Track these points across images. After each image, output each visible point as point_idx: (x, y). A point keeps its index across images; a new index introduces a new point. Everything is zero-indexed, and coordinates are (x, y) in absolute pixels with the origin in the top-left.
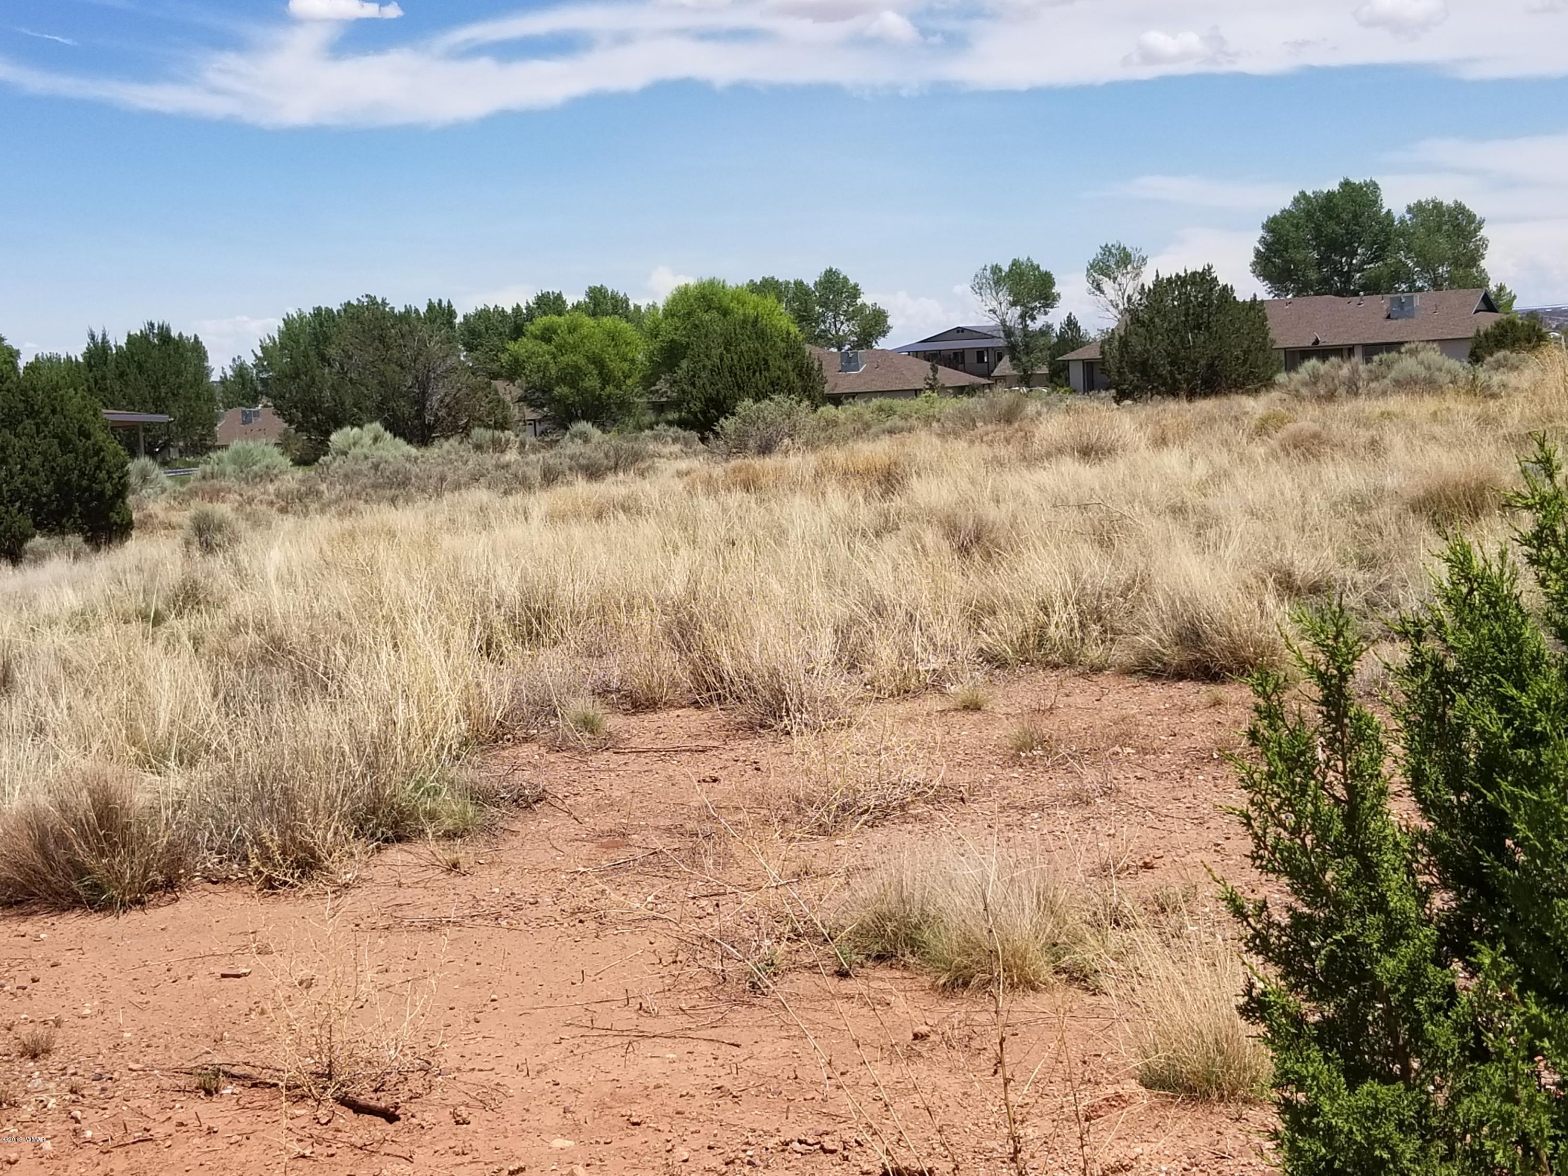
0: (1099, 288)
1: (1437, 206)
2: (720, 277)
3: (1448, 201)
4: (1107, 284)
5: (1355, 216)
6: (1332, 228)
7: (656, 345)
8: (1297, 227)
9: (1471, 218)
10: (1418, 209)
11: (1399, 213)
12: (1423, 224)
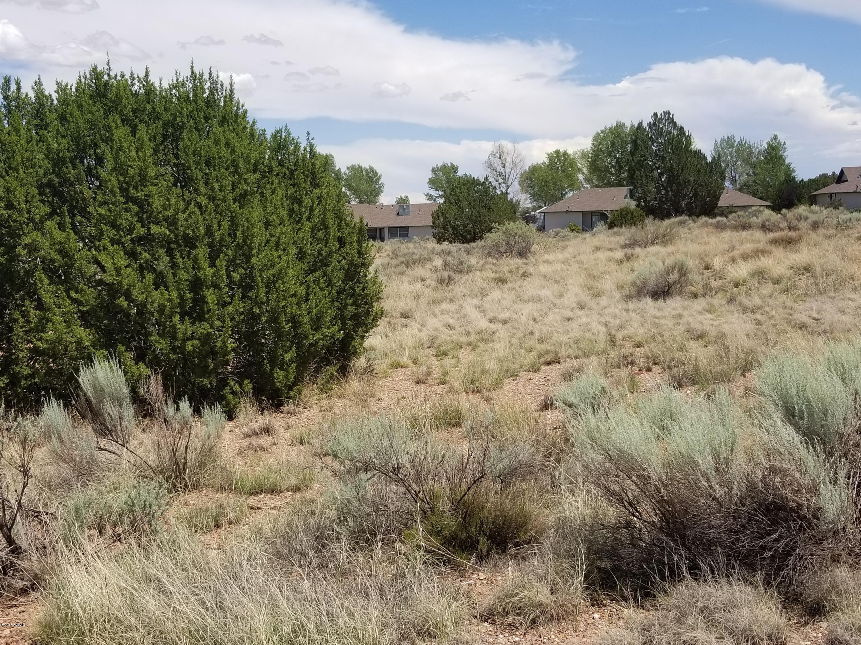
1: (360, 167)
3: (365, 165)
9: (376, 174)
11: (344, 170)
12: (354, 175)
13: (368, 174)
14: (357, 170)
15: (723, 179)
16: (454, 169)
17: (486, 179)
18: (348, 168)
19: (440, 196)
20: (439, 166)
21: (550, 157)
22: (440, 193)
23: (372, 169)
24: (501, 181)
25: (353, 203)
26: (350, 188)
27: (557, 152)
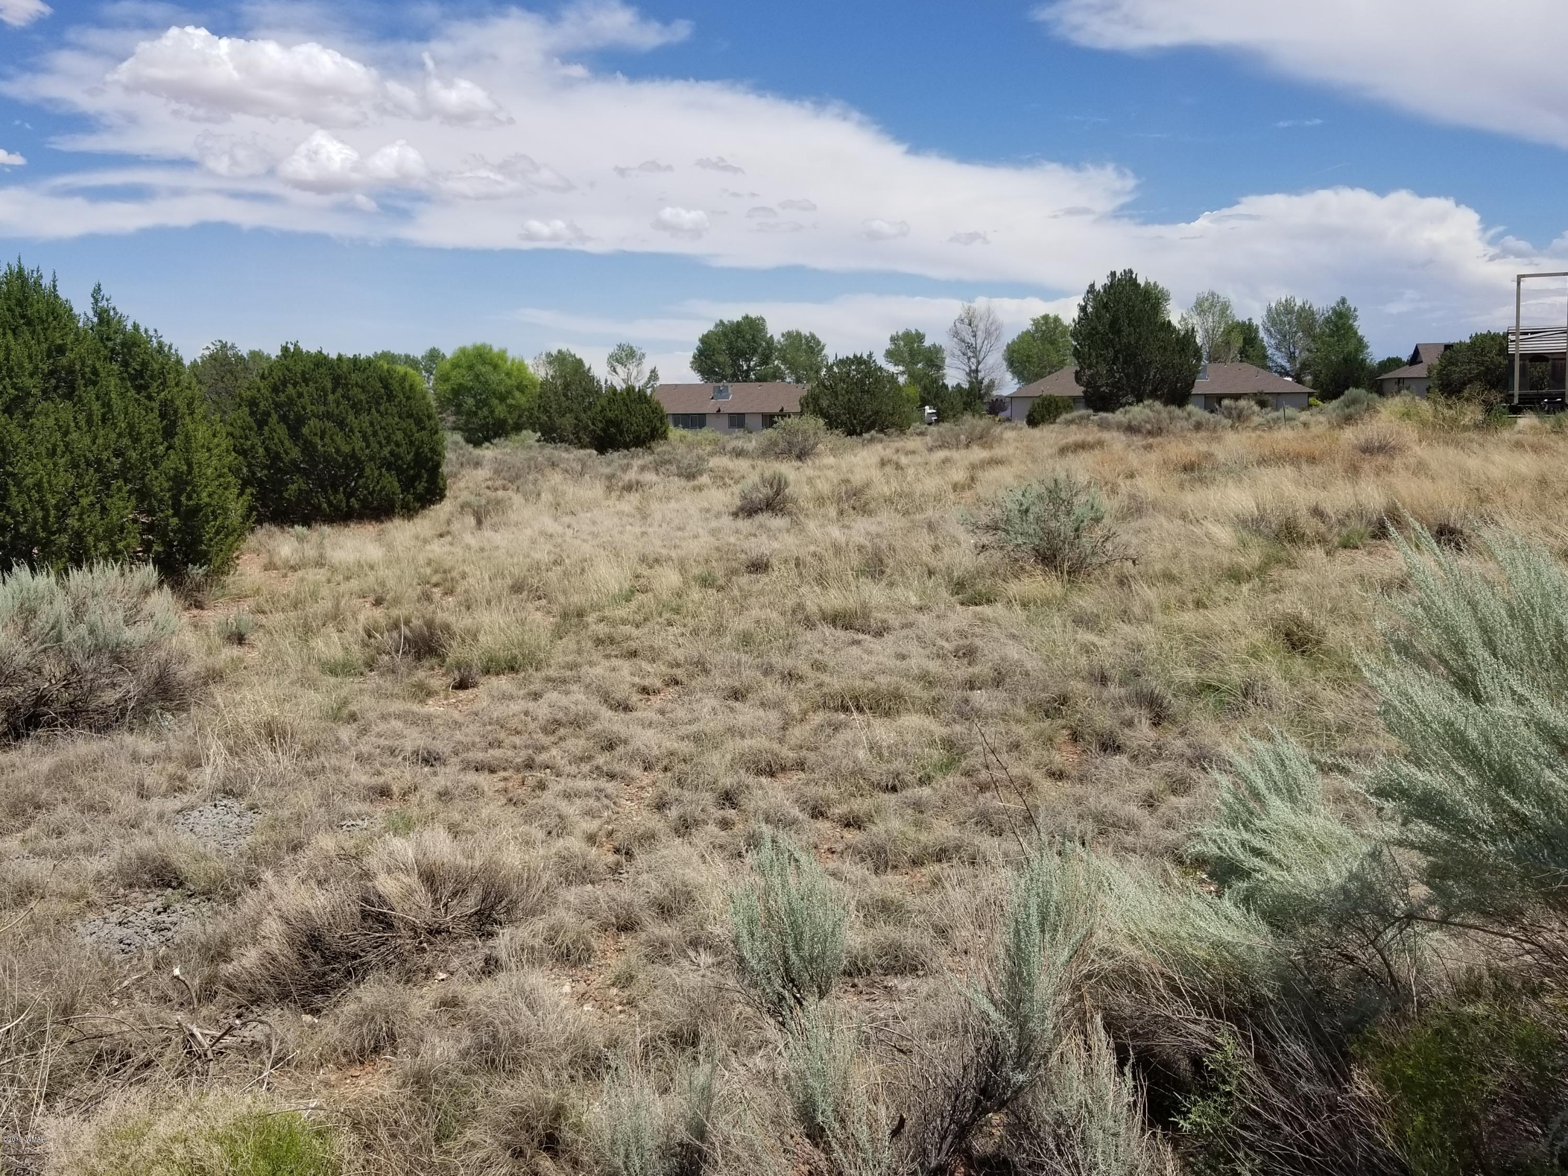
0: (615, 371)
1: (799, 334)
2: (488, 342)
3: (805, 332)
4: (619, 368)
5: (753, 337)
6: (741, 344)
7: (446, 387)
8: (719, 341)
9: (818, 343)
10: (788, 335)
11: (777, 337)
12: (791, 344)
13: (808, 342)
14: (794, 338)
15: (1199, 359)
16: (920, 337)
17: (870, 356)
18: (783, 335)
19: (903, 373)
20: (900, 333)
21: (1036, 323)
22: (901, 368)
23: (813, 336)
24: (970, 354)
25: (788, 380)
26: (784, 360)
27: (1046, 317)
